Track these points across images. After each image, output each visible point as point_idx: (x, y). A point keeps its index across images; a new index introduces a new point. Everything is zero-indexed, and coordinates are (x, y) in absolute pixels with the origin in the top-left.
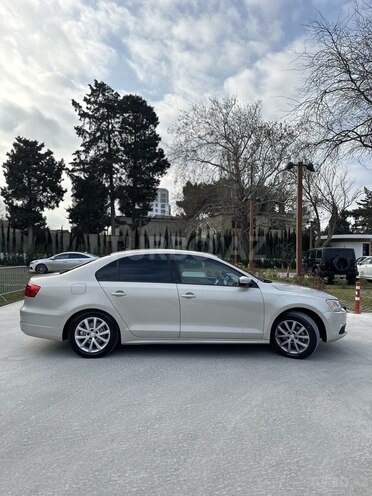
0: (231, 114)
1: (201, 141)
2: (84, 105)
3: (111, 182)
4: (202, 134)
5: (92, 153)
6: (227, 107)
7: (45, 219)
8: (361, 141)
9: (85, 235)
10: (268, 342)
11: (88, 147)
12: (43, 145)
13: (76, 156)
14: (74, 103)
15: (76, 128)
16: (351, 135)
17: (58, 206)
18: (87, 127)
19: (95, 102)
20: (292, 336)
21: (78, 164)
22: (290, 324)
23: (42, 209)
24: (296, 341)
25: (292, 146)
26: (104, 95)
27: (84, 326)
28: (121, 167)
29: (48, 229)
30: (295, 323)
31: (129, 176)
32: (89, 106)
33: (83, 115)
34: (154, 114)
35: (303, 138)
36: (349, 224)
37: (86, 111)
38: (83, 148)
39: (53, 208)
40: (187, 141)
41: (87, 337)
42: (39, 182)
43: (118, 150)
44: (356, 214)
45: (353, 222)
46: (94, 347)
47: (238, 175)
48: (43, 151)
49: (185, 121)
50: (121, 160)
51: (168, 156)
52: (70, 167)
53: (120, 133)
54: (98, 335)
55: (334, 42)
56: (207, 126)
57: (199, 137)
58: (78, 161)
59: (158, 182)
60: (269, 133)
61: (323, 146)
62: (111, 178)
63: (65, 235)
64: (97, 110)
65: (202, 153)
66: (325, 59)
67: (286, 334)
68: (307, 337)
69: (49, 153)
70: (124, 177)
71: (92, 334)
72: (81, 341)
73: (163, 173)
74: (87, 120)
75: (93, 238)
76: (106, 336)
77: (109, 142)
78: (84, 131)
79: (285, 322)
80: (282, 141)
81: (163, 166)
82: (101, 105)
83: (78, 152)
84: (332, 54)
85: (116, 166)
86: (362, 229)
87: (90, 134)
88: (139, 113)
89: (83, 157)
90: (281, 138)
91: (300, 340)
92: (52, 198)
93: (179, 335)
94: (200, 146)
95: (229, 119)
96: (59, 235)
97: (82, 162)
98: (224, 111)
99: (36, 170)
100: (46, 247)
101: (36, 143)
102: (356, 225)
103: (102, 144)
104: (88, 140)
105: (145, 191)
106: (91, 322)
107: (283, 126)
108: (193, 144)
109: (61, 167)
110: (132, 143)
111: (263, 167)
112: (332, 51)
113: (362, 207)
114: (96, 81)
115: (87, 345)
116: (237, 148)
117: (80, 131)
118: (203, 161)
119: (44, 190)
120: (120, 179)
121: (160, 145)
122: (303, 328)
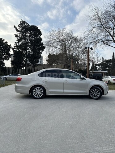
0: (64, 33)
1: (55, 41)
2: (18, 27)
3: (26, 52)
4: (55, 39)
5: (20, 43)
6: (63, 31)
7: (4, 63)
8: (104, 42)
9: (17, 69)
10: (88, 95)
11: (19, 41)
12: (4, 40)
13: (15, 44)
14: (15, 27)
15: (15, 35)
16: (101, 40)
17: (9, 60)
18: (19, 35)
19: (21, 27)
20: (95, 93)
21: (16, 46)
22: (94, 90)
23: (4, 60)
24: (96, 95)
25: (82, 44)
26: (24, 25)
27: (35, 90)
28: (30, 48)
29: (5, 67)
30: (96, 89)
31: (32, 51)
32: (20, 28)
33: (18, 31)
34: (40, 32)
35: (85, 41)
36: (97, 68)
37: (19, 29)
38: (17, 41)
39: (7, 60)
40: (50, 41)
41: (37, 93)
42: (3, 51)
43: (29, 42)
44: (99, 65)
45: (98, 67)
46: (39, 96)
47: (66, 52)
48: (4, 42)
49: (50, 34)
50: (30, 46)
51: (44, 45)
52: (13, 47)
53: (30, 37)
54: (40, 93)
55: (97, 13)
56: (56, 36)
57: (54, 40)
58: (16, 45)
59: (41, 53)
60: (75, 39)
61: (92, 43)
62: (26, 51)
63: (11, 69)
64: (22, 29)
65: (55, 45)
66: (94, 17)
67: (93, 93)
68: (99, 93)
69: (6, 42)
70: (30, 51)
71: (38, 92)
72: (35, 94)
73: (43, 50)
74: (19, 32)
75: (20, 70)
76: (42, 93)
77: (26, 40)
78: (18, 36)
79: (93, 89)
80: (79, 42)
81: (43, 48)
82: (23, 28)
83: (16, 42)
84: (96, 16)
85: (28, 47)
86: (101, 69)
87: (20, 37)
88: (35, 31)
89: (17, 44)
90: (79, 41)
91: (97, 94)
92: (7, 57)
93: (63, 93)
94: (55, 42)
95: (63, 34)
96: (9, 69)
97: (17, 46)
98: (62, 32)
99: (2, 48)
100: (5, 73)
101: (2, 39)
102: (99, 68)
103: (23, 40)
104: (19, 39)
105: (37, 56)
106: (38, 89)
107: (80, 37)
108: (52, 42)
109: (10, 47)
110: (33, 40)
111: (73, 49)
112: (96, 15)
113: (101, 63)
114: (22, 20)
115: (36, 96)
116: (65, 43)
117: (16, 36)
118: (55, 47)
119: (5, 54)
120: (29, 51)
121: (42, 42)
122: (98, 91)
